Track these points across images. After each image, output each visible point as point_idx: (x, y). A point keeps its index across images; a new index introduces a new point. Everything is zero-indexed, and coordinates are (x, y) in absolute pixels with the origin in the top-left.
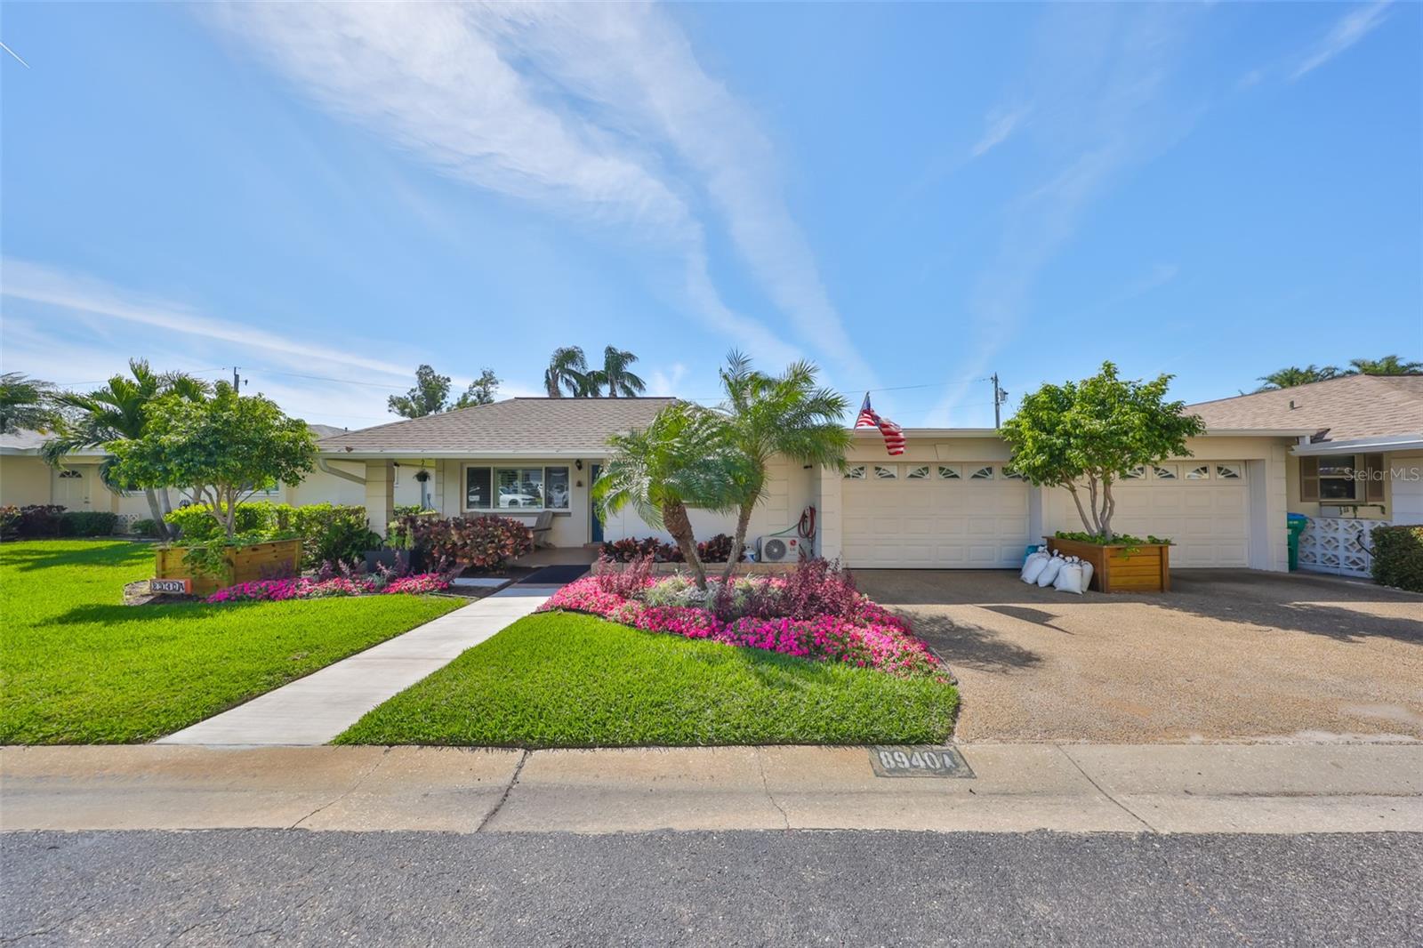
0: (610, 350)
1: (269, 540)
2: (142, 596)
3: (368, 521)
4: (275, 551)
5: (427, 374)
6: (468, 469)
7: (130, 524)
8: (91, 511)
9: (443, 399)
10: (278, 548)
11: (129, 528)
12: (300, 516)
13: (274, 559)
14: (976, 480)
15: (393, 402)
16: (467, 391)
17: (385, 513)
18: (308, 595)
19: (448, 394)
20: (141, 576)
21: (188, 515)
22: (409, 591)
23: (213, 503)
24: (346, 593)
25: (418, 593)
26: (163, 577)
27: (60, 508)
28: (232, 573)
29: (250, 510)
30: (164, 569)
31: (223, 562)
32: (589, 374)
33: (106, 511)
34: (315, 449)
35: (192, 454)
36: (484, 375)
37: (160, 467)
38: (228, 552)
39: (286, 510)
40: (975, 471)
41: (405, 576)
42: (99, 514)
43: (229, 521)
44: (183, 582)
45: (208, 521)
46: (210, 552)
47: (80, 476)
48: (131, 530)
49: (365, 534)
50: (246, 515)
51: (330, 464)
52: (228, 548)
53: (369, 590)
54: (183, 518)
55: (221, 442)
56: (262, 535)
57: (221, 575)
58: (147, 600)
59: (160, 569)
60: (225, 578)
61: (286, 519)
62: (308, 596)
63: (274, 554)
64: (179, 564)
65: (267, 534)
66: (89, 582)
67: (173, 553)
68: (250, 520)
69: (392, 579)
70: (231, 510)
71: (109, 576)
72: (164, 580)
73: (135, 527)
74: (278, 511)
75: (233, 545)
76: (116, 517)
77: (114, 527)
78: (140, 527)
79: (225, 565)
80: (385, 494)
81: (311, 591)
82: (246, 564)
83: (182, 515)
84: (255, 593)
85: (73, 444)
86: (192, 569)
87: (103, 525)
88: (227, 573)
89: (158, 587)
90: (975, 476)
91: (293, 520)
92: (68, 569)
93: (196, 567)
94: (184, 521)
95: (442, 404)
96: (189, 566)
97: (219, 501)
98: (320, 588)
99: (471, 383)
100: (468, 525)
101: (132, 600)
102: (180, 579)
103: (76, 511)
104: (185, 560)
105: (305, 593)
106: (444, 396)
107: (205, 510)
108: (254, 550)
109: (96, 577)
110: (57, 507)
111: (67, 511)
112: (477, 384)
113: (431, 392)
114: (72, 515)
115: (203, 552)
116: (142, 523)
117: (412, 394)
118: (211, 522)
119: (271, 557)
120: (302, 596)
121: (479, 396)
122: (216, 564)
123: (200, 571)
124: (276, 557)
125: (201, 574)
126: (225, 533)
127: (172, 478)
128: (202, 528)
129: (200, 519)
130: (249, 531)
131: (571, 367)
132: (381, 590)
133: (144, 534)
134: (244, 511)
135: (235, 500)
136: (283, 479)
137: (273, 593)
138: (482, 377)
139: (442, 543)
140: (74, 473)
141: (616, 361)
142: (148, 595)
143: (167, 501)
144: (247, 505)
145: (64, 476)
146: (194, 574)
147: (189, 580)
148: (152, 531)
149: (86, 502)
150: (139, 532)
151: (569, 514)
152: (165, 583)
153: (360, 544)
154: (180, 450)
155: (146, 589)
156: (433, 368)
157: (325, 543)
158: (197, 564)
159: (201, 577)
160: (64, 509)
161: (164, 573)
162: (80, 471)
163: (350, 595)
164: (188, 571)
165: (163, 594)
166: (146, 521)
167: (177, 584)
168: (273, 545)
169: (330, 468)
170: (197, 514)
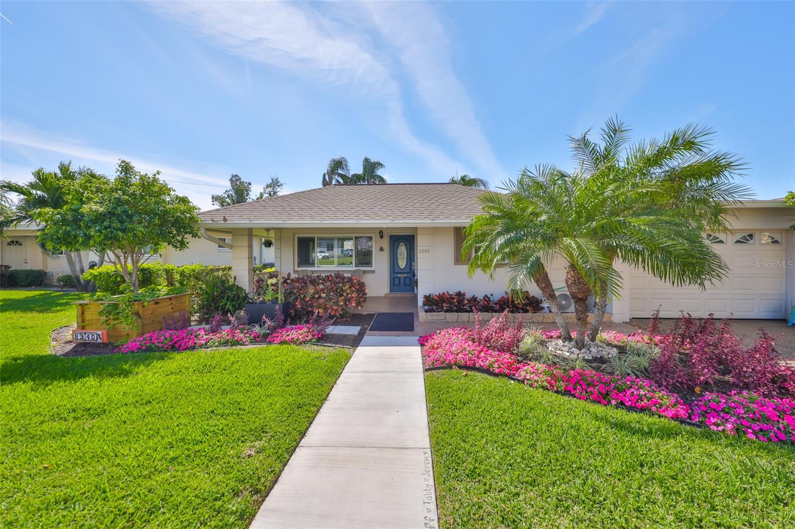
0: (366, 160)
1: (166, 295)
2: (66, 342)
3: (235, 278)
4: (171, 304)
5: (237, 180)
6: (298, 238)
7: (55, 278)
8: (29, 269)
9: (247, 196)
10: (174, 302)
11: (55, 281)
12: (182, 274)
13: (172, 310)
14: (739, 245)
15: (215, 198)
16: (263, 191)
17: (247, 272)
18: (206, 344)
19: (250, 193)
20: (64, 322)
21: (101, 274)
22: (292, 341)
23: (121, 265)
24: (238, 343)
25: (301, 343)
26: (83, 328)
27: (7, 267)
28: (140, 324)
29: (146, 270)
30: (83, 321)
31: (132, 314)
32: (353, 176)
33: (39, 269)
34: (197, 221)
35: (110, 221)
36: (272, 180)
37: (80, 233)
38: (136, 307)
39: (172, 270)
40: (738, 237)
41: (282, 327)
42: (34, 271)
43: (134, 279)
44: (99, 333)
45: (116, 277)
46: (122, 306)
47: (21, 244)
48: (56, 282)
49: (235, 288)
50: (144, 273)
51: (209, 233)
52: (137, 303)
53: (256, 340)
54: (97, 276)
55: (130, 212)
56: (159, 290)
57: (131, 326)
58: (69, 347)
59: (80, 319)
60: (135, 329)
61: (172, 276)
62: (205, 346)
63: (172, 306)
64: (96, 317)
65: (163, 289)
66: (23, 328)
67: (91, 307)
68: (147, 278)
69: (273, 329)
70: (135, 270)
71: (39, 323)
72: (84, 331)
73: (59, 280)
74: (166, 270)
75: (140, 300)
76: (46, 273)
77: (45, 280)
78: (62, 281)
79: (135, 317)
80: (247, 257)
81: (208, 341)
82: (150, 315)
83: (96, 274)
84: (162, 343)
85: (15, 220)
86: (107, 321)
87: (36, 279)
88: (136, 325)
89: (79, 337)
90: (738, 242)
91: (177, 277)
92: (8, 316)
93: (109, 319)
94: (98, 278)
95: (247, 199)
96: (104, 318)
97: (125, 262)
98: (215, 338)
99: (264, 185)
100: (320, 281)
101: (58, 348)
102: (96, 329)
103: (19, 269)
104: (101, 313)
105: (203, 342)
106: (248, 195)
107: (114, 269)
108: (157, 303)
109: (29, 324)
110: (5, 266)
111: (11, 269)
112: (268, 186)
113: (240, 192)
114: (16, 271)
115: (116, 306)
116: (64, 277)
117: (227, 194)
118: (118, 279)
119: (168, 309)
120: (201, 346)
121: (270, 194)
122: (127, 317)
123: (114, 322)
124: (172, 308)
125: (114, 325)
126: (132, 289)
127: (92, 242)
128: (113, 284)
129: (110, 277)
130: (149, 287)
131: (340, 171)
132: (265, 339)
133: (65, 285)
134: (143, 270)
135: (138, 262)
136: (173, 245)
137: (176, 343)
138: (271, 181)
139: (302, 296)
140: (17, 242)
141: (371, 167)
142: (70, 342)
143: (81, 261)
144: (145, 266)
145: (10, 244)
146: (109, 324)
147: (105, 331)
148: (71, 283)
149: (25, 263)
150: (62, 283)
151: (373, 272)
152: (85, 334)
153: (232, 296)
154: (98, 218)
155: (68, 335)
156: (240, 176)
157: (205, 296)
158: (111, 317)
159: (114, 328)
160: (9, 268)
161: (83, 324)
162: (21, 241)
163: (241, 345)
164: (103, 323)
165: (84, 343)
166: (66, 276)
167: (97, 334)
168: (170, 299)
169: (209, 236)
170: (108, 273)
